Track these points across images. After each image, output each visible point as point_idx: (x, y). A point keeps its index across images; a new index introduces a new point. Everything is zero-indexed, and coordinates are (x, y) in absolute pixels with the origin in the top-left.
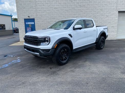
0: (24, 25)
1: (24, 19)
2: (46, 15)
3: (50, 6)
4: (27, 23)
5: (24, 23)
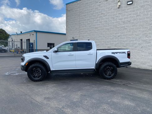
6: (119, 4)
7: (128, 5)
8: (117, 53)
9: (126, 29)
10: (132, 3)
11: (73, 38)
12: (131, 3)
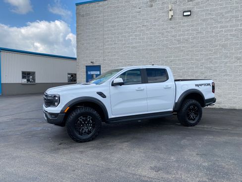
0: (85, 76)
1: (86, 66)
2: (118, 59)
3: (124, 44)
4: (89, 73)
5: (85, 73)
6: (171, 13)
7: (184, 16)
8: (201, 85)
9: (182, 50)
10: (190, 15)
11: (92, 62)
12: (189, 13)
